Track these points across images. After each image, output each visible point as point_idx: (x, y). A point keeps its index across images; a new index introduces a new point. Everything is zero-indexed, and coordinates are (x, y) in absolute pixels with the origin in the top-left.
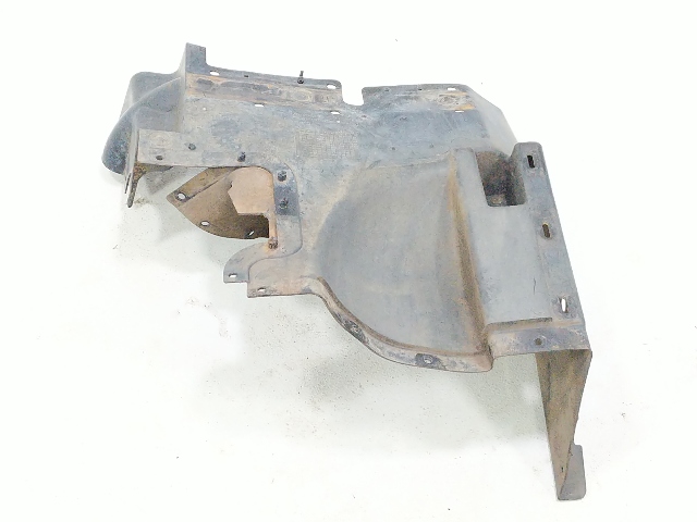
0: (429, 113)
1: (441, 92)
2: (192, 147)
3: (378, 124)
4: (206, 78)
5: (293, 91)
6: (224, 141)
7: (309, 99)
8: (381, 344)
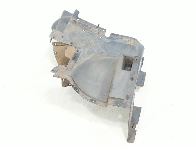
0: (122, 44)
1: (129, 39)
2: (63, 37)
3: (109, 43)
4: (75, 20)
5: (94, 29)
6: (71, 38)
7: (96, 33)
8: (83, 94)
